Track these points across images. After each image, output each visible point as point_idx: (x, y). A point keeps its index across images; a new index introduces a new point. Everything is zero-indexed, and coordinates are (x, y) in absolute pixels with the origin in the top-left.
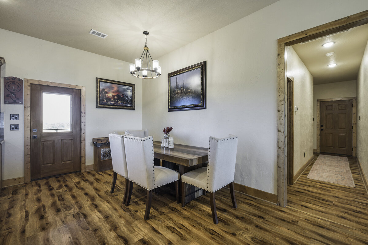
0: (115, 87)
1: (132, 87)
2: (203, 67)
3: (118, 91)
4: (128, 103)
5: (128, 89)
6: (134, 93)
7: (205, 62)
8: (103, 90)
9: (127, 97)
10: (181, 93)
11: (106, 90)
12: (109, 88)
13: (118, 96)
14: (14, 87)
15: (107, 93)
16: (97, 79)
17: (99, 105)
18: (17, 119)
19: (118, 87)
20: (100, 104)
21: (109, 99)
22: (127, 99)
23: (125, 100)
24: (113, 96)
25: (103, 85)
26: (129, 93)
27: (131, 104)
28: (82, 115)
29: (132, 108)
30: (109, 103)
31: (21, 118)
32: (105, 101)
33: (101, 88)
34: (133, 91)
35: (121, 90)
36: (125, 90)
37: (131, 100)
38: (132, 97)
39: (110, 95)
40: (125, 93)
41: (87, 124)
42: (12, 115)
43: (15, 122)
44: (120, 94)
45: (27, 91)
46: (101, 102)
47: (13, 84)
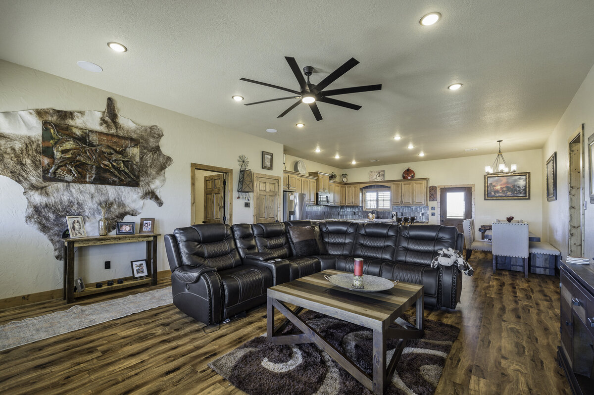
0: (504, 180)
1: (526, 175)
3: (507, 183)
4: (521, 193)
5: (520, 179)
6: (528, 182)
8: (491, 184)
9: (519, 187)
11: (494, 184)
12: (497, 181)
13: (507, 187)
15: (495, 186)
16: (485, 175)
17: (486, 198)
18: (434, 209)
19: (507, 179)
20: (488, 197)
21: (497, 191)
22: (518, 189)
23: (515, 190)
24: (502, 188)
25: (491, 180)
26: (522, 183)
27: (526, 193)
29: (527, 198)
30: (497, 195)
31: (436, 209)
32: (493, 193)
33: (489, 182)
34: (528, 180)
35: (511, 181)
36: (516, 181)
37: (525, 190)
38: (526, 186)
39: (498, 188)
40: (516, 183)
42: (432, 208)
43: (433, 211)
44: (509, 185)
45: (439, 193)
46: (489, 195)
47: (433, 190)
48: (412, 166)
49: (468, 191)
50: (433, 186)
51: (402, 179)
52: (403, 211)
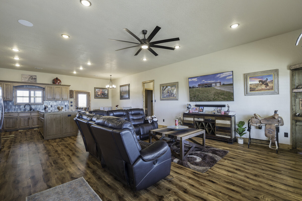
0: (101, 90)
2: (129, 85)
3: (102, 92)
4: (106, 96)
5: (106, 90)
6: (108, 92)
7: (129, 84)
8: (97, 92)
9: (105, 94)
10: (123, 93)
12: (99, 91)
13: (102, 93)
14: (72, 93)
15: (98, 93)
16: (95, 88)
17: (95, 98)
21: (99, 95)
24: (100, 94)
25: (97, 90)
26: (106, 92)
27: (107, 96)
28: (90, 101)
29: (108, 98)
30: (99, 96)
31: (73, 102)
33: (96, 91)
34: (108, 91)
35: (103, 91)
36: (105, 91)
37: (107, 95)
39: (99, 93)
40: (105, 92)
41: (91, 104)
42: (71, 102)
43: (72, 104)
44: (103, 93)
45: (74, 94)
46: (96, 97)
47: (71, 92)
48: (59, 76)
49: (88, 94)
50: (71, 90)
51: (52, 83)
52: (52, 104)
